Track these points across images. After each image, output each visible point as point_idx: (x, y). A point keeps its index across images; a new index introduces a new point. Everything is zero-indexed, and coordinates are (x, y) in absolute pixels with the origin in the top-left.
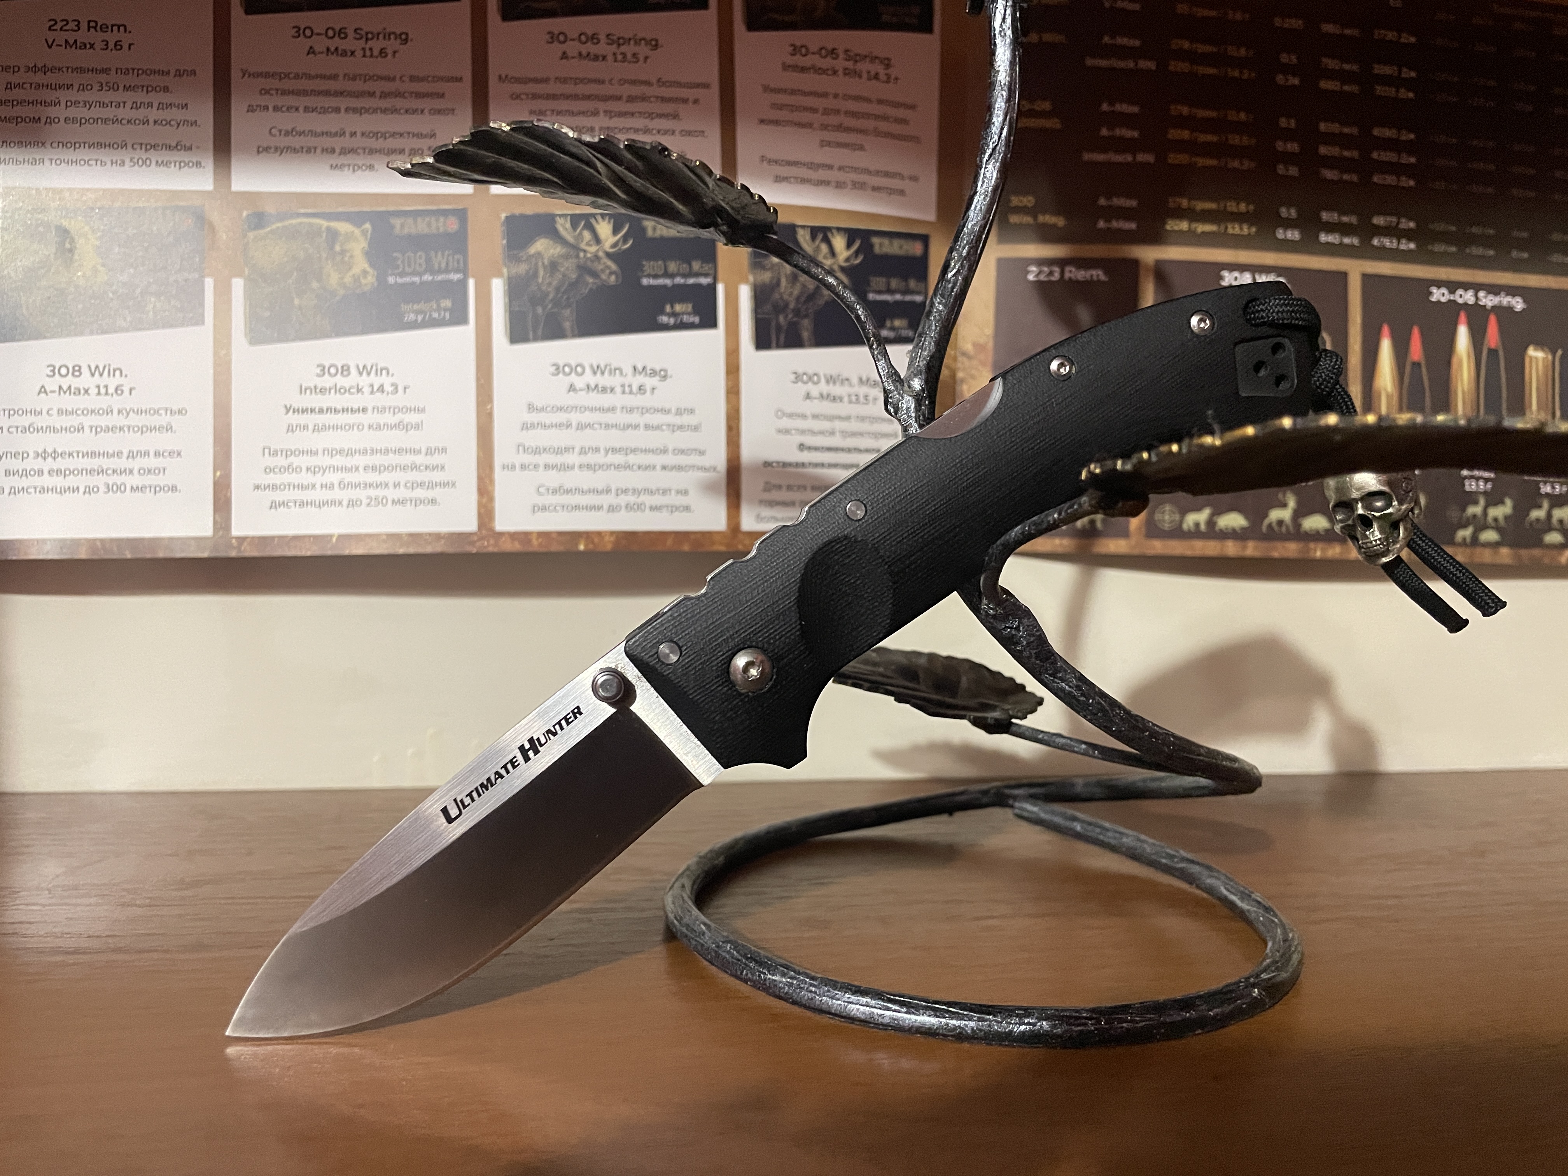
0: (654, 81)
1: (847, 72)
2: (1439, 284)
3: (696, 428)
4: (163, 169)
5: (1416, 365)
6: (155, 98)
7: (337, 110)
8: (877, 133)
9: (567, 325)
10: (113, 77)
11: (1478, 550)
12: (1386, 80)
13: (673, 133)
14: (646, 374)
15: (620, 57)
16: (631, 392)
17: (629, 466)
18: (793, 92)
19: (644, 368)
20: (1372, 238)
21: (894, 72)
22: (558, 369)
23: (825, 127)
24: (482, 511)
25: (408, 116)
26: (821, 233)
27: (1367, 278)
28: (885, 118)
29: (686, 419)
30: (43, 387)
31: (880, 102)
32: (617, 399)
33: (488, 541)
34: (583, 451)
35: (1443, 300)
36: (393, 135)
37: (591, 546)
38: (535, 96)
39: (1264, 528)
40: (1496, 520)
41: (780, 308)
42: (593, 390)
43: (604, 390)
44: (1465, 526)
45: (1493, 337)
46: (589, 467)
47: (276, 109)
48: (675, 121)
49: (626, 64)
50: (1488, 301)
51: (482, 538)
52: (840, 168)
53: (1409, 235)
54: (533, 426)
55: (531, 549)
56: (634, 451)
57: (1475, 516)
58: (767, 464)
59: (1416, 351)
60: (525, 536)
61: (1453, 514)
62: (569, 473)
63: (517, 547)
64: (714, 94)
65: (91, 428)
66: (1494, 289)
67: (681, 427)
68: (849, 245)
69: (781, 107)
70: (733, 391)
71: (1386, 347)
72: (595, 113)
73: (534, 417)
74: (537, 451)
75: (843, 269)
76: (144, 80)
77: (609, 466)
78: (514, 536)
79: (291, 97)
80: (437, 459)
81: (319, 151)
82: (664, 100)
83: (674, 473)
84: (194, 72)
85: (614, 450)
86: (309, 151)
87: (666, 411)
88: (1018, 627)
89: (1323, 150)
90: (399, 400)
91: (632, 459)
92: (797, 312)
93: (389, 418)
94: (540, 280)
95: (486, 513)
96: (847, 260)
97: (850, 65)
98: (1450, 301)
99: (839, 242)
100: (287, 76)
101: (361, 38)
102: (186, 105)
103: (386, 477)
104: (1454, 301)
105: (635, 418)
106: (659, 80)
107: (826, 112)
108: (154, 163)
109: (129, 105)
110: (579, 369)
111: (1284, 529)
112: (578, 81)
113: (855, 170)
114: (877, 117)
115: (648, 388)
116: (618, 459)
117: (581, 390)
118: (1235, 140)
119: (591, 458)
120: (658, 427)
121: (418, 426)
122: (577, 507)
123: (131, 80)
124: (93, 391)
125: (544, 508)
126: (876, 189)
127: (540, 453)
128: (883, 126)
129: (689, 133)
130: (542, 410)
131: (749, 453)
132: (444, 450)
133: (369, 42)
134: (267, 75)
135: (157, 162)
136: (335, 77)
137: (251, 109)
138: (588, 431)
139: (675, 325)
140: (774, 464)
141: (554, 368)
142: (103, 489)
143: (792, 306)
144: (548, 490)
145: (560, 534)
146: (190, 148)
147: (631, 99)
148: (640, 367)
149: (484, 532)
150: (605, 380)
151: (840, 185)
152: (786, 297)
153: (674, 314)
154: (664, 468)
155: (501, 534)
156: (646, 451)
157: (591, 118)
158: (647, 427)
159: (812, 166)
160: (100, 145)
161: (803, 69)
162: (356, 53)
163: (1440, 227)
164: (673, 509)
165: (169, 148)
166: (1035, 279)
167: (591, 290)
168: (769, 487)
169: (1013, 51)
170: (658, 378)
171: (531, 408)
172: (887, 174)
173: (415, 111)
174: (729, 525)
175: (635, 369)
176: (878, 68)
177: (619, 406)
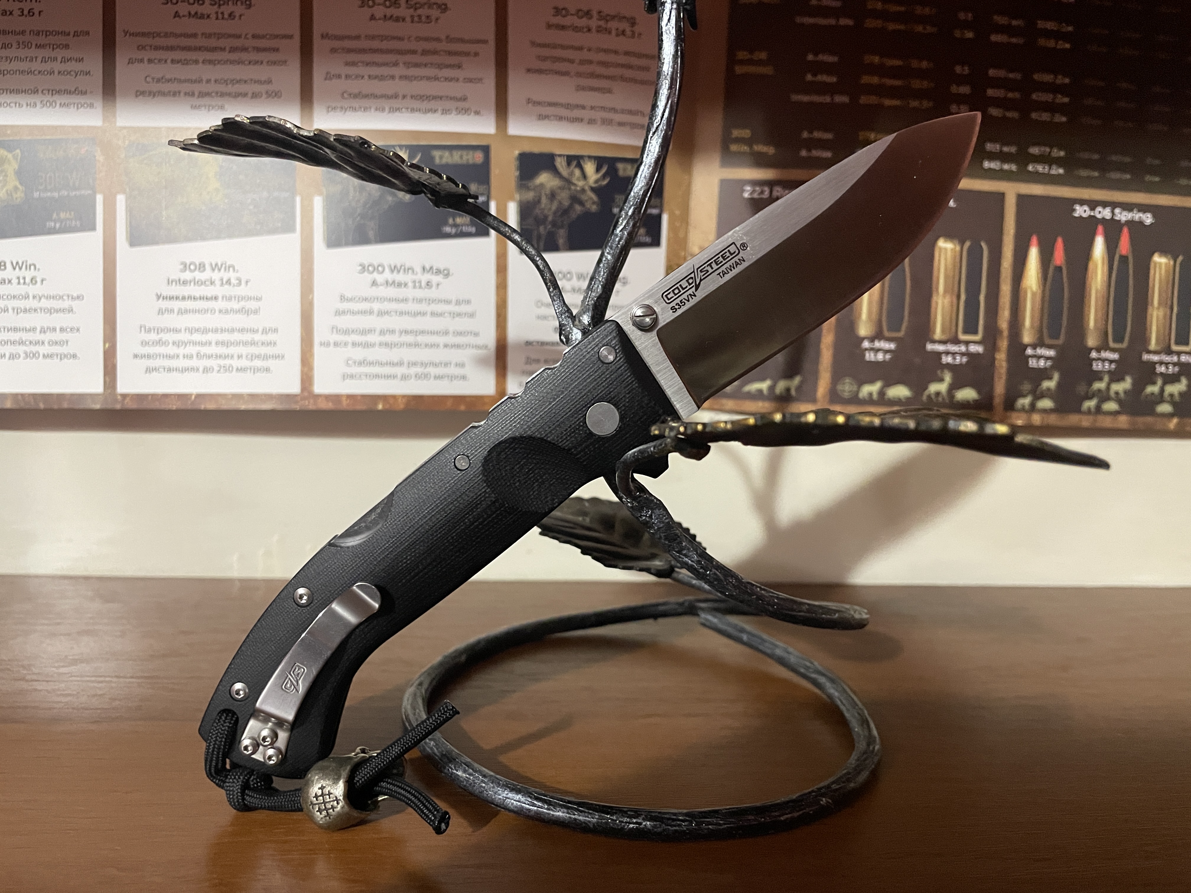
0: (443, 37)
1: (599, 29)
2: (1082, 202)
3: (472, 315)
4: (64, 109)
5: (1059, 269)
6: (59, 54)
7: (196, 62)
8: (623, 79)
9: (371, 234)
10: (27, 38)
11: (1100, 418)
12: (1048, 34)
13: (458, 80)
14: (433, 273)
15: (416, 19)
16: (420, 287)
17: (418, 345)
18: (554, 46)
19: (431, 268)
20: (1027, 165)
21: (637, 29)
22: (364, 268)
23: (579, 75)
24: (304, 377)
25: (251, 67)
26: (575, 161)
27: (1021, 199)
28: (629, 67)
29: (464, 308)
31: (627, 53)
32: (409, 292)
33: (309, 401)
34: (382, 332)
35: (1085, 215)
36: (239, 82)
37: (387, 407)
38: (349, 51)
39: (925, 398)
40: (1117, 393)
41: (540, 221)
42: (391, 285)
43: (399, 285)
44: (1090, 398)
45: (1124, 246)
46: (386, 345)
47: (150, 61)
48: (459, 71)
49: (420, 24)
50: (1123, 216)
51: (304, 398)
52: (592, 108)
53: (1058, 161)
54: (344, 312)
55: (341, 408)
56: (422, 332)
57: (1099, 391)
58: (528, 343)
59: (1059, 257)
60: (336, 398)
61: (1081, 389)
62: (371, 350)
63: (330, 406)
64: (489, 50)
65: (13, 309)
66: (1128, 207)
67: (459, 315)
68: (598, 170)
69: (544, 59)
70: (502, 286)
71: (1034, 254)
72: (396, 64)
73: (346, 306)
74: (346, 332)
75: (593, 189)
76: (51, 39)
77: (402, 345)
78: (328, 397)
79: (161, 52)
80: (271, 337)
81: (182, 94)
82: (450, 53)
83: (453, 350)
84: (88, 33)
85: (406, 332)
86: (174, 94)
87: (448, 302)
88: (651, 515)
89: (990, 92)
90: (241, 291)
91: (420, 339)
92: (554, 224)
93: (235, 305)
95: (307, 379)
96: (596, 181)
97: (602, 23)
98: (1090, 216)
99: (590, 168)
100: (159, 35)
101: (215, 4)
102: (82, 59)
103: (232, 350)
104: (1094, 217)
105: (423, 307)
106: (447, 37)
107: (582, 62)
108: (58, 105)
109: (39, 60)
110: (380, 268)
111: (940, 399)
112: (383, 38)
113: (603, 108)
114: (623, 66)
115: (434, 284)
116: (410, 339)
117: (381, 285)
118: (917, 84)
119: (388, 338)
120: (441, 315)
121: (256, 312)
122: (377, 376)
123: (41, 39)
124: (14, 281)
125: (352, 377)
126: (621, 124)
127: (349, 333)
128: (628, 73)
129: (470, 80)
130: (351, 300)
131: (514, 334)
132: (276, 330)
133: (222, 7)
134: (143, 34)
135: (60, 104)
136: (194, 35)
137: (131, 61)
138: (386, 317)
139: (456, 233)
140: (534, 343)
141: (361, 267)
142: (23, 355)
143: (550, 218)
144: (355, 363)
145: (364, 396)
146: (85, 93)
147: (425, 53)
148: (428, 267)
149: (306, 394)
150: (400, 277)
151: (591, 122)
152: (546, 212)
153: (455, 225)
154: (446, 346)
155: (319, 396)
156: (432, 333)
157: (393, 68)
158: (433, 314)
159: (568, 106)
160: (18, 91)
161: (563, 28)
162: (211, 16)
163: (1085, 155)
164: (452, 378)
165: (70, 93)
166: (749, 197)
168: (529, 361)
170: (441, 276)
171: (343, 298)
172: (631, 112)
173: (256, 62)
174: (497, 390)
175: (424, 269)
176: (624, 25)
177: (411, 298)
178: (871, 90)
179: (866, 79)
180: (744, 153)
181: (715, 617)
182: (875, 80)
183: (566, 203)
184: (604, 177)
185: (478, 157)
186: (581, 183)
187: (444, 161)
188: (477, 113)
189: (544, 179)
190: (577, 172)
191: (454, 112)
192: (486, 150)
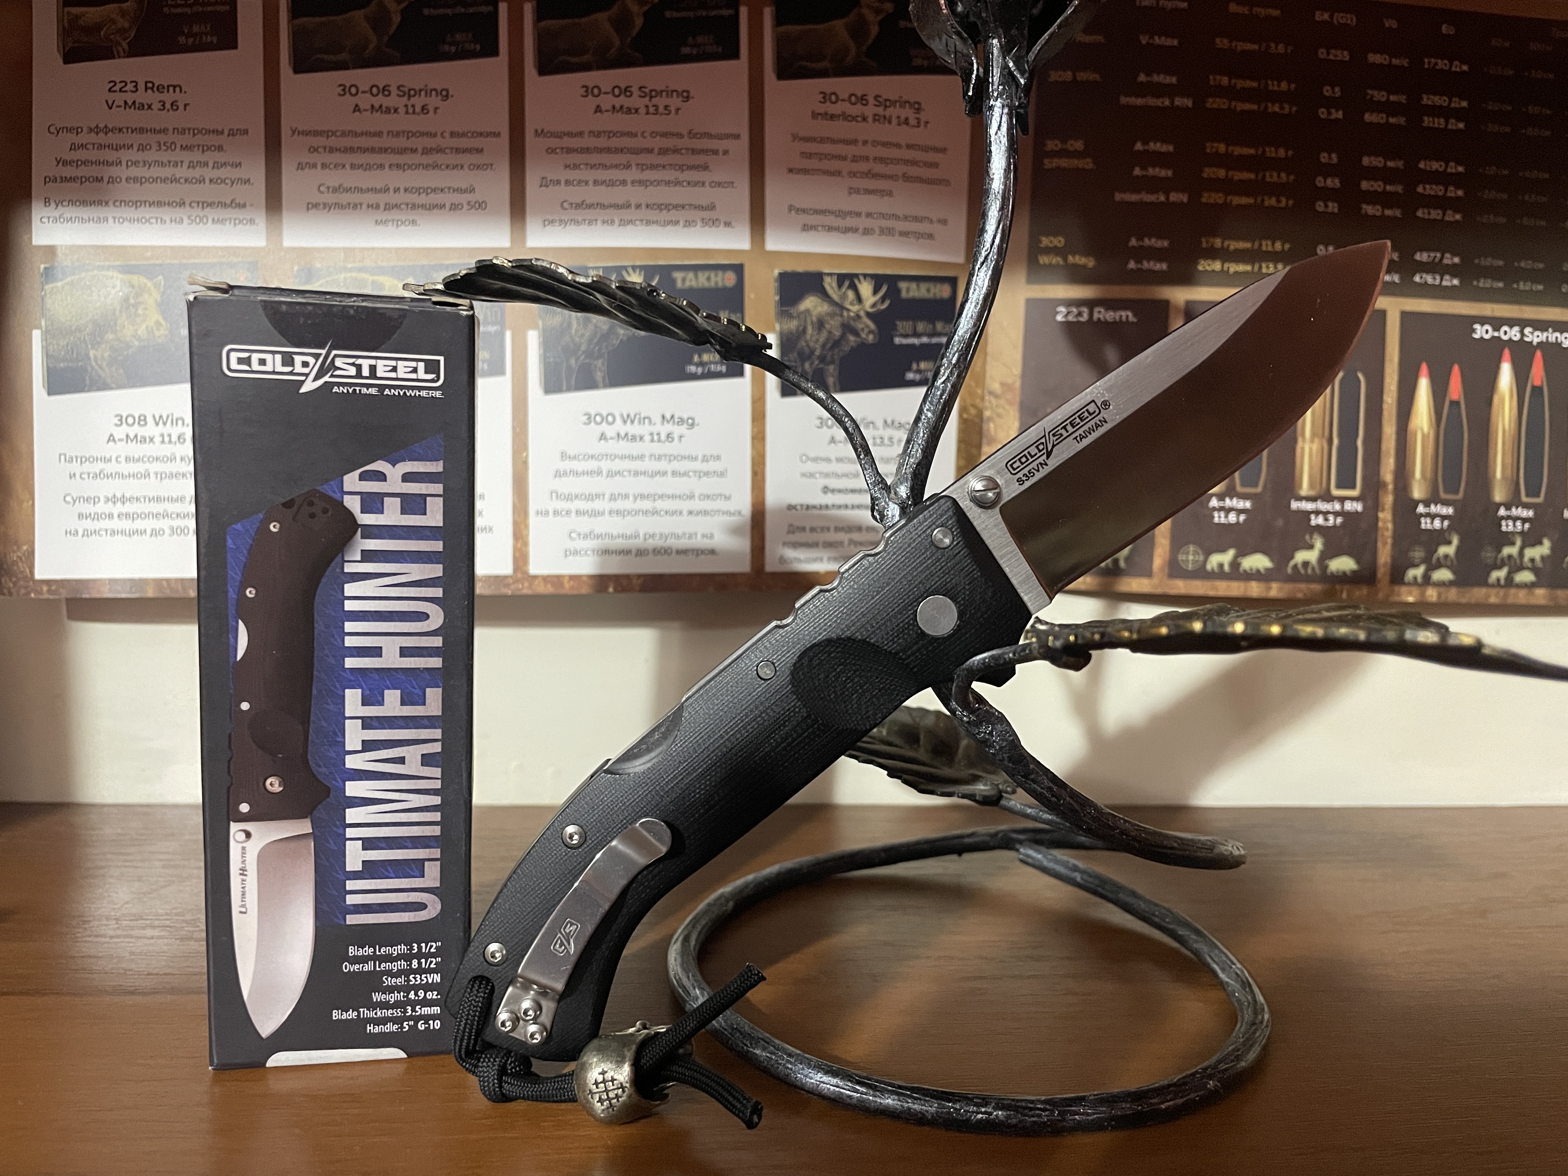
0: (685, 133)
1: (876, 118)
2: (1483, 320)
3: (722, 474)
4: (218, 226)
5: (1455, 404)
6: (210, 157)
7: (381, 166)
8: (907, 178)
9: (599, 376)
10: (170, 138)
11: (1513, 591)
12: (1436, 111)
13: (703, 184)
14: (674, 422)
15: (652, 110)
16: (659, 441)
17: (657, 512)
18: (822, 140)
19: (672, 417)
20: (1414, 275)
21: (923, 116)
22: (589, 418)
23: (853, 174)
24: (517, 555)
25: (448, 172)
26: (848, 280)
27: (1406, 316)
28: (914, 163)
29: (712, 466)
30: (111, 435)
31: (909, 147)
32: (646, 447)
33: (523, 585)
34: (613, 498)
35: (1487, 337)
36: (434, 190)
37: (619, 589)
38: (570, 151)
39: (1289, 570)
40: (1532, 560)
42: (623, 439)
43: (634, 438)
44: (1500, 568)
45: (1538, 374)
46: (618, 512)
47: (324, 166)
48: (705, 172)
49: (658, 116)
50: (1535, 337)
51: (517, 581)
52: (869, 215)
53: (1453, 271)
54: (565, 474)
55: (563, 592)
56: (661, 497)
57: (1510, 557)
58: (791, 507)
59: (1456, 390)
60: (556, 580)
61: (1488, 554)
62: (599, 519)
63: (550, 589)
64: (741, 147)
65: (156, 474)
66: (1540, 325)
67: (707, 474)
68: (875, 292)
69: (809, 156)
70: (759, 438)
71: (1424, 386)
72: (628, 166)
73: (568, 465)
74: (569, 498)
75: (869, 315)
76: (200, 139)
77: (637, 512)
78: (546, 579)
79: (338, 154)
81: (364, 206)
82: (694, 151)
83: (700, 518)
84: (246, 132)
85: (642, 497)
86: (355, 207)
87: (693, 458)
88: (992, 732)
89: (1365, 185)
91: (660, 505)
92: (822, 359)
95: (520, 558)
96: (874, 305)
97: (880, 110)
98: (1493, 337)
99: (866, 289)
100: (334, 133)
101: (404, 96)
102: (240, 163)
104: (1499, 338)
105: (662, 465)
106: (690, 132)
107: (855, 159)
108: (210, 221)
109: (185, 165)
110: (610, 419)
111: (1310, 571)
112: (611, 134)
113: (883, 216)
114: (907, 162)
115: (676, 436)
116: (647, 505)
117: (611, 438)
118: (1272, 177)
119: (620, 505)
120: (685, 474)
123: (187, 139)
124: (157, 439)
125: (575, 553)
126: (904, 234)
127: (572, 500)
128: (914, 171)
129: (719, 184)
130: (575, 458)
131: (773, 497)
133: (412, 99)
134: (316, 133)
135: (213, 220)
136: (379, 134)
137: (300, 167)
138: (618, 478)
139: (703, 373)
140: (799, 507)
141: (586, 417)
142: (167, 531)
143: (817, 353)
144: (579, 535)
145: (591, 577)
146: (244, 206)
147: (663, 151)
148: (668, 416)
149: (519, 575)
150: (634, 429)
151: (867, 232)
152: (812, 344)
153: (701, 364)
154: (690, 513)
155: (535, 577)
156: (673, 497)
157: (624, 171)
158: (674, 473)
159: (841, 214)
160: (160, 204)
161: (832, 117)
162: (399, 110)
163: (1487, 262)
164: (699, 553)
165: (224, 205)
166: (1064, 320)
168: (792, 530)
169: (1008, 158)
170: (685, 426)
171: (564, 456)
172: (916, 219)
173: (455, 167)
174: (753, 566)
175: (663, 417)
176: (908, 113)
177: (647, 454)
178: (1215, 185)
179: (1208, 172)
180: (1057, 266)
181: (1039, 852)
182: (1222, 173)
183: (837, 333)
184: (883, 299)
185: (729, 280)
186: (855, 308)
187: (688, 284)
188: (728, 224)
189: (811, 304)
190: (851, 294)
191: (699, 223)
192: (738, 269)
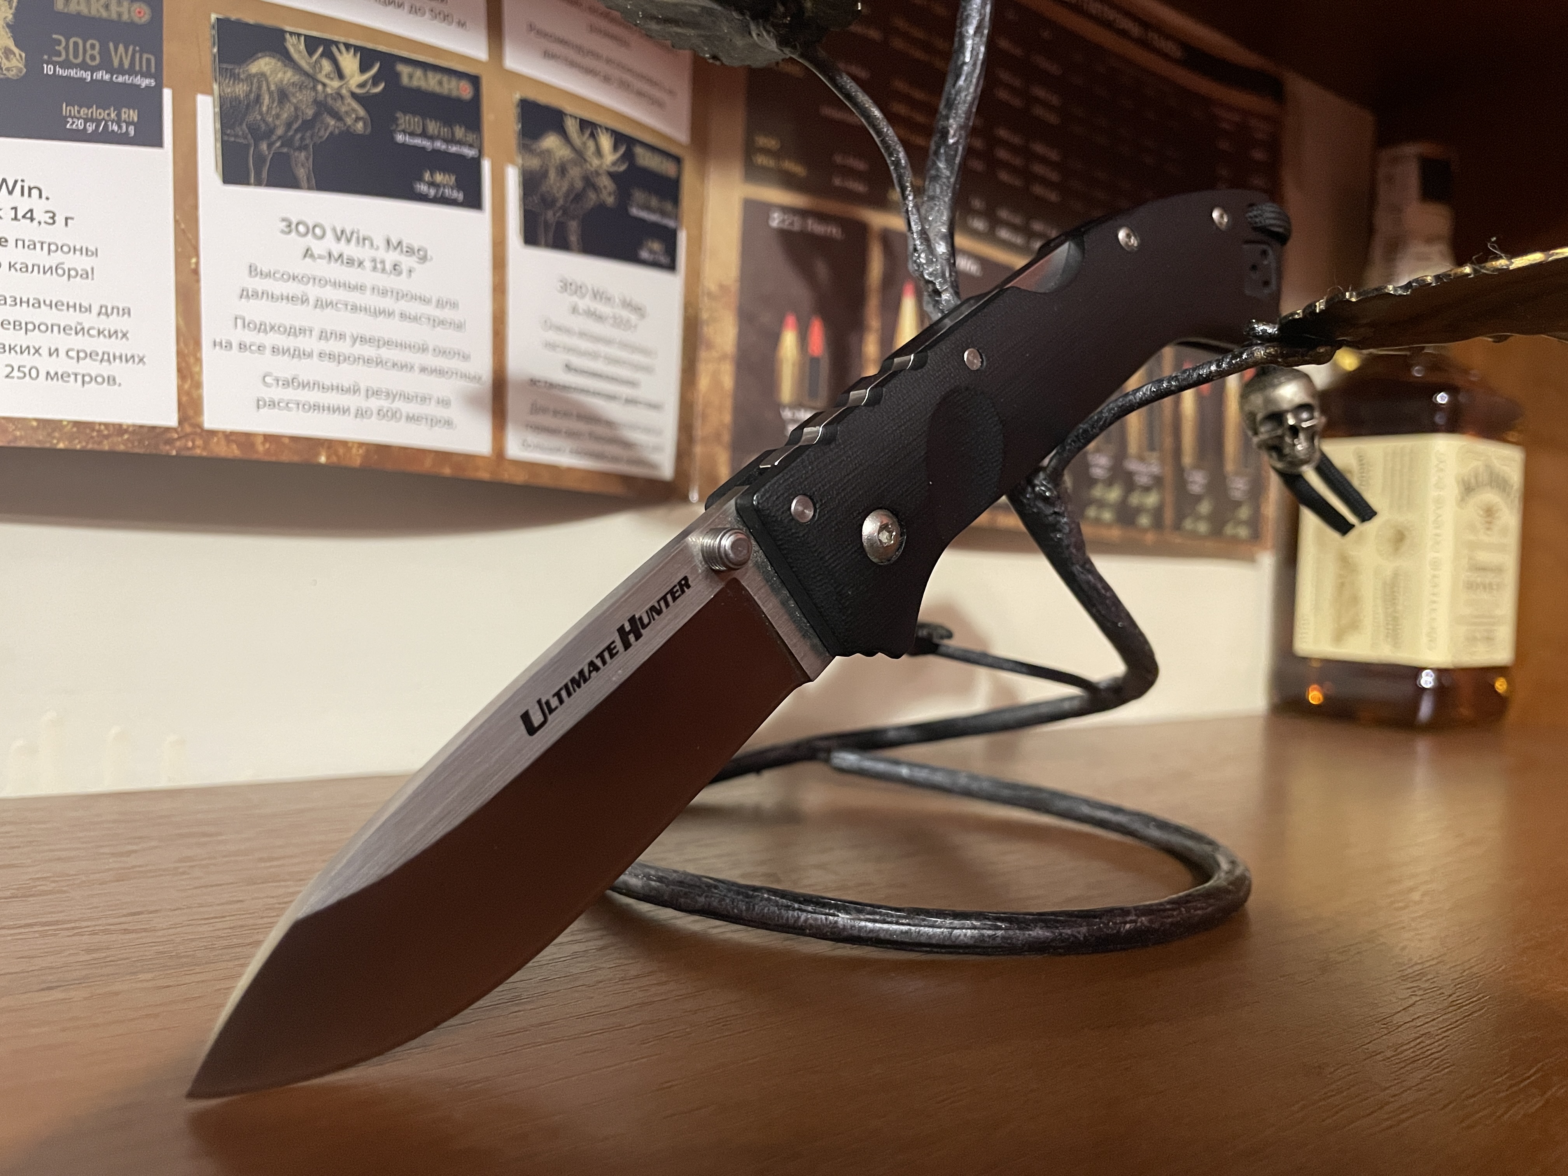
3: (460, 326)
14: (402, 251)
16: (384, 270)
17: (381, 363)
19: (400, 243)
22: (289, 226)
24: (184, 399)
29: (447, 314)
32: (367, 277)
33: (193, 442)
34: (324, 336)
37: (334, 459)
42: (336, 260)
43: (350, 262)
46: (331, 356)
51: (184, 436)
52: (608, 61)
54: (255, 295)
55: (255, 457)
56: (388, 343)
58: (533, 382)
60: (245, 439)
62: (305, 361)
63: (235, 451)
67: (442, 323)
70: (499, 289)
73: (259, 284)
74: (261, 328)
77: (357, 359)
78: (230, 437)
80: (114, 323)
83: (433, 378)
85: (363, 340)
87: (425, 301)
89: (1001, 154)
90: (57, 234)
91: (386, 353)
93: (40, 257)
94: (264, 109)
95: (191, 402)
103: (35, 339)
105: (387, 303)
110: (318, 231)
113: (621, 67)
115: (404, 268)
116: (368, 351)
117: (321, 257)
119: (332, 346)
120: (415, 319)
121: (86, 275)
122: (316, 407)
125: (273, 404)
126: (641, 92)
127: (265, 331)
130: (268, 275)
132: (127, 312)
138: (329, 311)
139: (435, 196)
140: (540, 384)
141: (285, 224)
143: (561, 202)
144: (278, 380)
145: (295, 439)
148: (394, 242)
149: (188, 429)
150: (351, 250)
151: (607, 79)
154: (423, 370)
155: (213, 433)
156: (402, 346)
158: (403, 316)
159: (579, 49)
164: (434, 422)
166: (778, 226)
167: (331, 133)
170: (415, 258)
171: (253, 270)
172: (650, 81)
174: (493, 450)
175: (388, 242)
177: (369, 286)
180: (770, 169)
186: (596, 162)
188: (462, 24)
189: (551, 142)
191: (427, 15)
192: (475, 81)
